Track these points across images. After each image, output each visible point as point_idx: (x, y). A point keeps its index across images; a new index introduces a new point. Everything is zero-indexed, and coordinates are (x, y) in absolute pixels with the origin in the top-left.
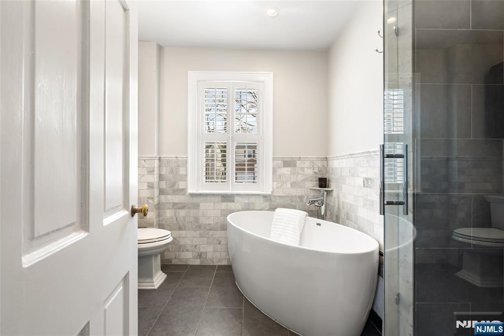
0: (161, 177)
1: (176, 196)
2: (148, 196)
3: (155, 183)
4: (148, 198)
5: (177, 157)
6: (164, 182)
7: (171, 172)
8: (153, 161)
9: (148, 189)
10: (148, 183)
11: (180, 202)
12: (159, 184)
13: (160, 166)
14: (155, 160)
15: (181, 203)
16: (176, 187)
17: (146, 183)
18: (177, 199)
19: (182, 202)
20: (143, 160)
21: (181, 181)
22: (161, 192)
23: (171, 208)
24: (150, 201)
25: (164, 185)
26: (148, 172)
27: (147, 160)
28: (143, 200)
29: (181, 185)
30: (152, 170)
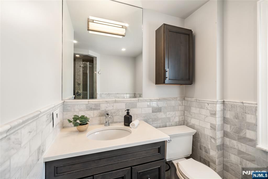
0: (225, 120)
1: (243, 144)
2: (211, 136)
3: (217, 126)
4: (211, 137)
5: (243, 103)
6: (229, 126)
7: (237, 117)
8: (215, 105)
9: (211, 129)
10: (211, 124)
11: (247, 152)
12: (223, 126)
13: (224, 110)
14: (216, 104)
15: (248, 155)
16: (242, 135)
17: (209, 124)
18: (243, 147)
19: (251, 154)
20: (206, 103)
21: (248, 129)
22: (225, 134)
23: (236, 153)
24: (213, 141)
25: (228, 128)
26: (211, 114)
27: (210, 103)
28: (207, 137)
29: (249, 134)
30: (214, 113)
